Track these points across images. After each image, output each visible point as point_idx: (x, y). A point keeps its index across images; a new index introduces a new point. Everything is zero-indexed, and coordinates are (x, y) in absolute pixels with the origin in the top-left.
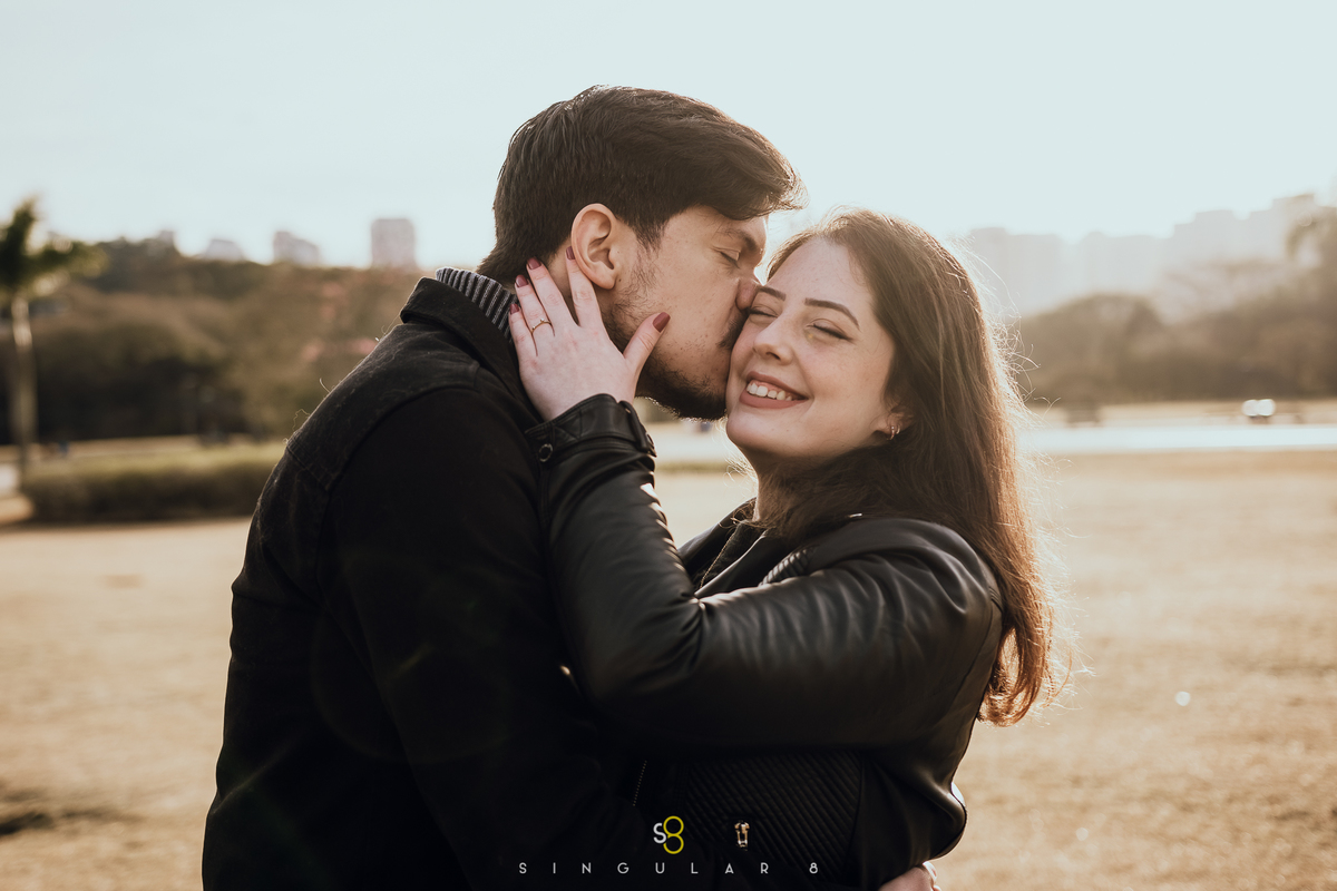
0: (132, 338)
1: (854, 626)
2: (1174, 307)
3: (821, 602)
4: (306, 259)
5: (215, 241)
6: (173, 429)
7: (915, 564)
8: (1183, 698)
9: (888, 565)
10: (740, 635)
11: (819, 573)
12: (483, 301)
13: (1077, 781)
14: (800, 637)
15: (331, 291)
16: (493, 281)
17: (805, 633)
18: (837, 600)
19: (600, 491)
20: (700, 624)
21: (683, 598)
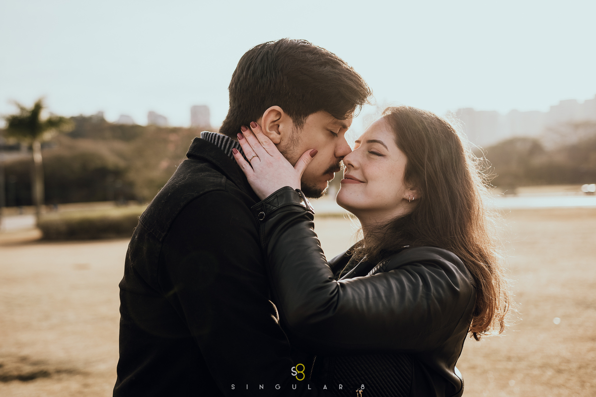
0: (85, 159)
1: (408, 294)
2: (550, 143)
3: (393, 283)
4: (162, 123)
5: (122, 116)
6: (103, 198)
7: (436, 267)
8: (557, 321)
9: (424, 267)
10: (356, 297)
11: (393, 271)
12: (223, 146)
13: (509, 359)
14: (384, 298)
15: (173, 137)
16: (227, 137)
17: (386, 297)
18: (401, 282)
19: (290, 230)
20: (338, 291)
21: (330, 280)
